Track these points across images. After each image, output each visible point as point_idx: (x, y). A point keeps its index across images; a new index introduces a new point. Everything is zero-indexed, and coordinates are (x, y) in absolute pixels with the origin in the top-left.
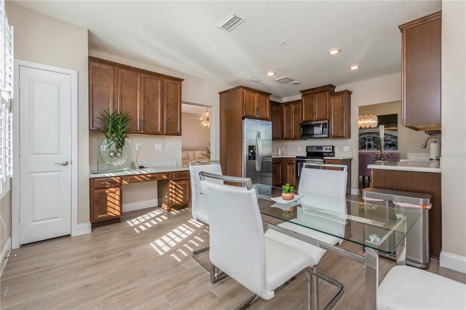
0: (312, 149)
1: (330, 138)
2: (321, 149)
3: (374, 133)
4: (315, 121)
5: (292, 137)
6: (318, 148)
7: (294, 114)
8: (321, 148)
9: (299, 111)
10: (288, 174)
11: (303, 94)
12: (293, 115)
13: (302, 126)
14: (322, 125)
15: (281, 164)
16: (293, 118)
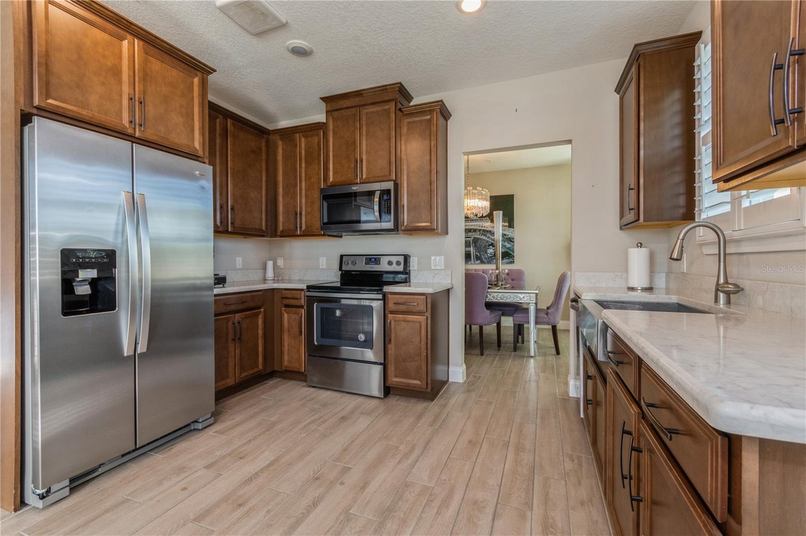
0: (354, 263)
1: (400, 232)
2: (376, 264)
3: (475, 230)
4: (361, 183)
5: (301, 230)
6: (370, 259)
7: (305, 162)
8: (374, 259)
9: (319, 155)
10: (286, 337)
11: (329, 109)
12: (303, 165)
13: (326, 197)
14: (377, 194)
15: (262, 310)
16: (303, 175)
